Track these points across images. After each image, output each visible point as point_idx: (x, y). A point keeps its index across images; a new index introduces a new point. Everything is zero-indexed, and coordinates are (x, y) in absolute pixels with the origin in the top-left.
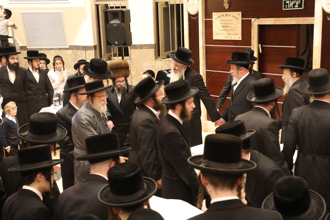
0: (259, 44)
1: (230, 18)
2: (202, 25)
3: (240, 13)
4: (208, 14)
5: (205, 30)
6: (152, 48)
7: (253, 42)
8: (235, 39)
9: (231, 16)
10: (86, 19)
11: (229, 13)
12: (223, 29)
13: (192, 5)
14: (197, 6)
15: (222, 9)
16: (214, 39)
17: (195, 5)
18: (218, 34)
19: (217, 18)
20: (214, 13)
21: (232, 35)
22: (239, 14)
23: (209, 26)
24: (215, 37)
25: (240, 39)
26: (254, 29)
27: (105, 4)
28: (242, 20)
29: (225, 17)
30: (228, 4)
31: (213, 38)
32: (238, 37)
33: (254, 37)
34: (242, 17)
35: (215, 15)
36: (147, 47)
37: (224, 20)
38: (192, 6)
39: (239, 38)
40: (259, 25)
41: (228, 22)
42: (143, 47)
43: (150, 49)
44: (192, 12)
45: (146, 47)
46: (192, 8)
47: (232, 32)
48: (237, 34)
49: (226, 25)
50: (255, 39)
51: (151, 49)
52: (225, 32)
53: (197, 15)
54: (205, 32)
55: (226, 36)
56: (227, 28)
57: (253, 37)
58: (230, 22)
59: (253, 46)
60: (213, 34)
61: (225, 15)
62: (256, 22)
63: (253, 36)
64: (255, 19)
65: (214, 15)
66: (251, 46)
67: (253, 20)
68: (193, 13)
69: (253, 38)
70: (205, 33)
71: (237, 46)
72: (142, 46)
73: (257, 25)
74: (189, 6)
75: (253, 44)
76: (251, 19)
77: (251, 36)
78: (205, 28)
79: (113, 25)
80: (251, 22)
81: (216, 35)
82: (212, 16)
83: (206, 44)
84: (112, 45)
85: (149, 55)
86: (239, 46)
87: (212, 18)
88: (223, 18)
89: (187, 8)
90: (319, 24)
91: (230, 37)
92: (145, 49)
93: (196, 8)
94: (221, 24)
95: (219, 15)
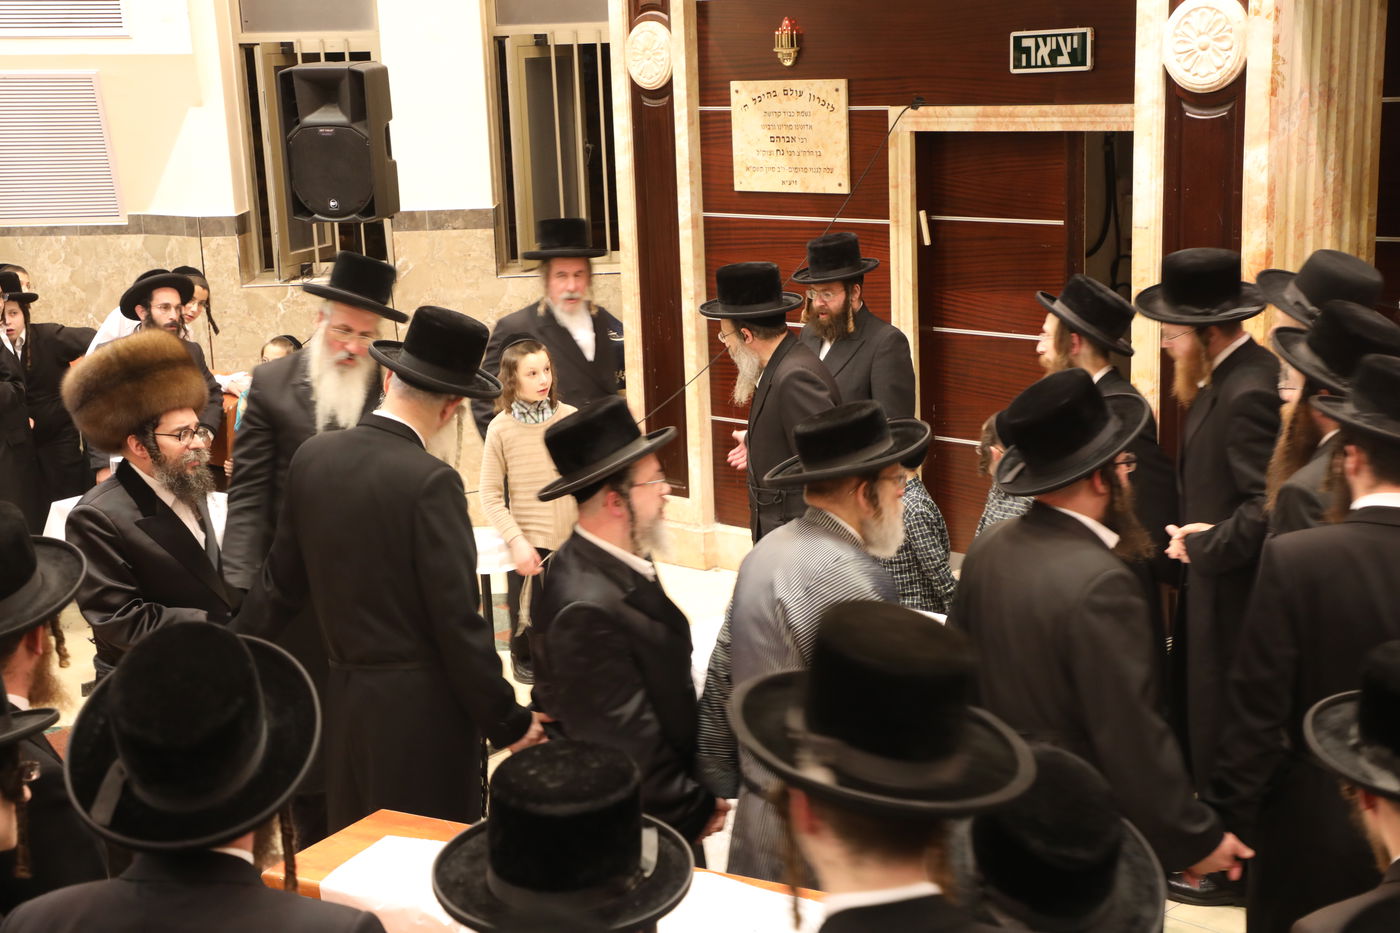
0: (919, 209)
1: (802, 104)
2: (689, 134)
3: (842, 84)
4: (711, 88)
5: (702, 153)
6: (485, 227)
7: (897, 204)
8: (824, 189)
9: (806, 95)
10: (200, 104)
11: (796, 84)
12: (774, 147)
13: (644, 51)
14: (665, 55)
15: (765, 68)
16: (738, 188)
17: (660, 51)
18: (755, 169)
19: (750, 103)
20: (734, 85)
21: (810, 173)
22: (837, 90)
23: (715, 134)
24: (745, 181)
25: (845, 190)
26: (897, 148)
27: (282, 44)
28: (851, 114)
29: (780, 101)
30: (792, 46)
31: (733, 185)
32: (836, 181)
33: (900, 180)
34: (850, 102)
35: (741, 92)
36: (460, 220)
37: (778, 114)
38: (647, 52)
39: (840, 185)
40: (916, 133)
41: (792, 121)
42: (446, 221)
43: (476, 228)
44: (645, 80)
45: (459, 222)
46: (646, 62)
47: (809, 162)
48: (830, 170)
49: (784, 133)
50: (903, 192)
51: (479, 231)
52: (781, 161)
53: (667, 90)
54: (703, 159)
55: (788, 176)
56: (790, 147)
57: (897, 182)
58: (803, 120)
59: (897, 217)
60: (736, 168)
61: (780, 92)
62: (905, 123)
63: (897, 178)
64: (901, 109)
65: (737, 92)
66: (887, 217)
67: (894, 112)
68: (650, 81)
69: (897, 187)
70: (700, 166)
71: (831, 220)
72: (443, 217)
73: (911, 132)
74: (634, 54)
75: (897, 212)
77: (887, 178)
78: (703, 145)
79: (317, 131)
80: (887, 122)
81: (748, 173)
82: (729, 94)
83: (705, 210)
84: (316, 216)
85: (473, 254)
86: (838, 220)
87: (729, 105)
88: (772, 104)
89: (625, 63)
90: (1151, 134)
91: (803, 182)
92: (455, 229)
93: (662, 60)
94: (766, 130)
95: (756, 90)
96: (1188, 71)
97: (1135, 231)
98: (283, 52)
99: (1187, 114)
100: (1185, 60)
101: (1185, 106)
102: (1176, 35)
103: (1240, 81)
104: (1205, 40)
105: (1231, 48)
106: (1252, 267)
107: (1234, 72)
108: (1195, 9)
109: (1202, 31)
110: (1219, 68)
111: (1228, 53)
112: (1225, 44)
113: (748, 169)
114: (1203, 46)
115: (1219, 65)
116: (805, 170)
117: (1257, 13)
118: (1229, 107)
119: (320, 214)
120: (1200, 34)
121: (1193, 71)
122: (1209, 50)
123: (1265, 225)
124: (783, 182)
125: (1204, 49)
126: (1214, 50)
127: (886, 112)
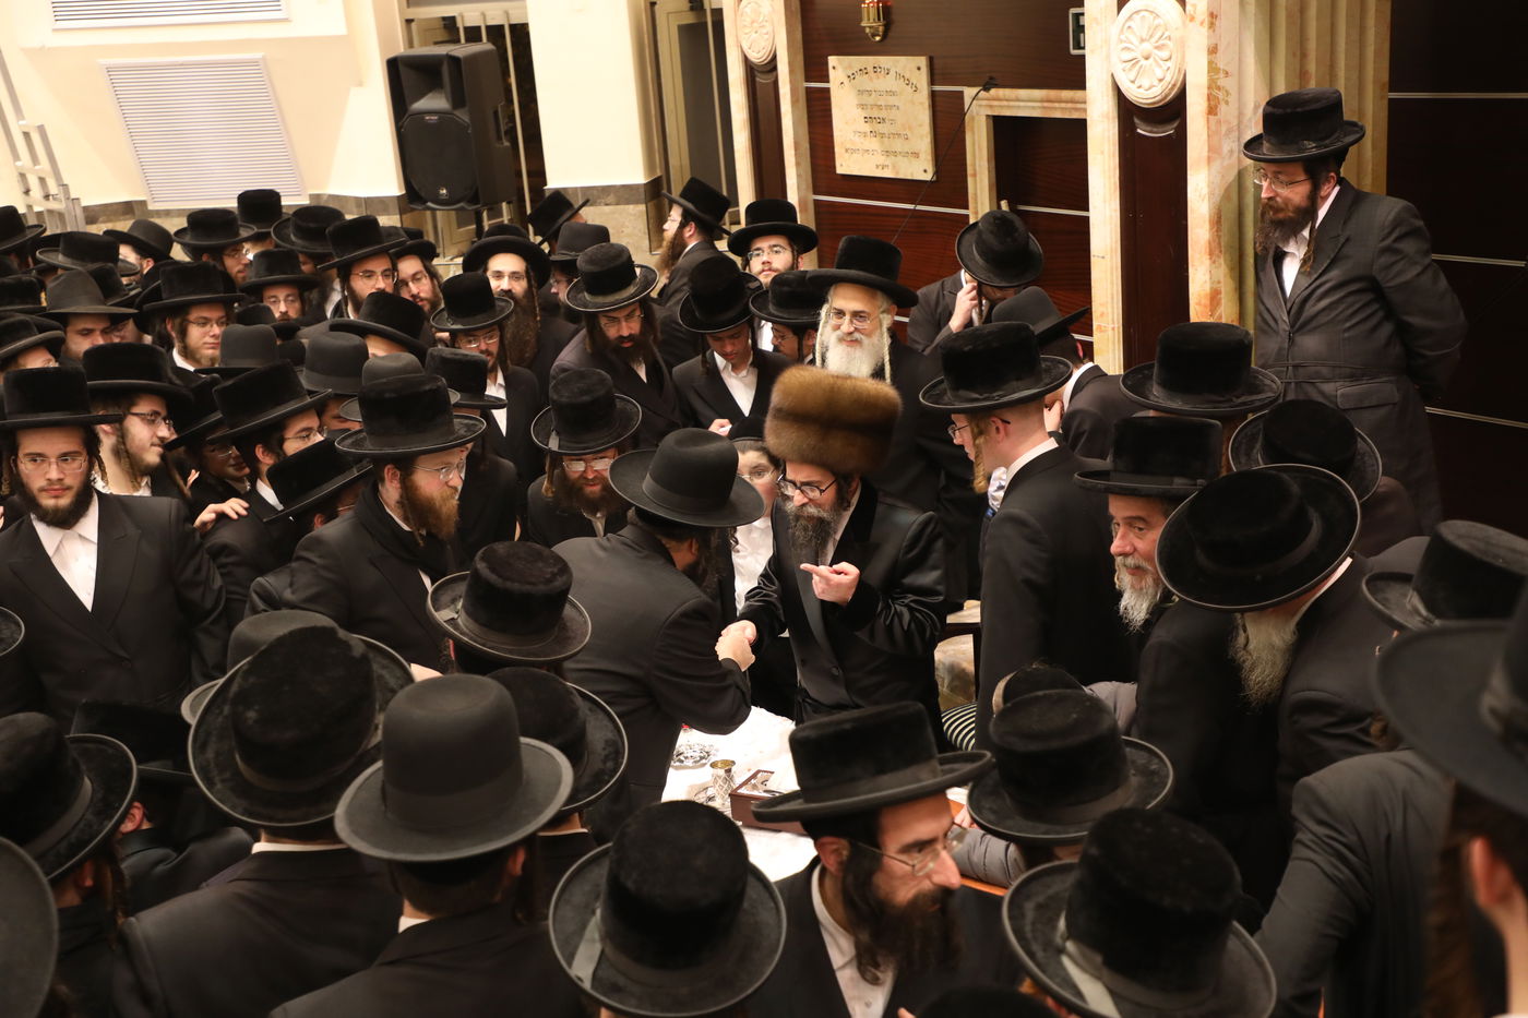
0: (999, 199)
1: (889, 83)
2: (793, 112)
3: (922, 61)
4: (814, 67)
5: (810, 133)
6: (637, 202)
7: (976, 194)
8: (912, 175)
9: (892, 73)
11: (884, 61)
12: (867, 128)
13: (753, 22)
14: (769, 28)
15: (853, 43)
16: (839, 171)
17: (764, 23)
18: (854, 151)
19: (846, 81)
20: (832, 60)
21: (899, 158)
22: (919, 69)
23: (818, 110)
24: (846, 165)
25: (928, 177)
26: (973, 133)
27: (444, 19)
28: (933, 95)
29: (871, 79)
30: (879, 19)
31: (834, 167)
32: (920, 169)
33: (977, 168)
34: (932, 81)
35: (839, 67)
36: (612, 195)
37: (869, 92)
38: (755, 25)
39: (925, 171)
40: (994, 117)
41: (881, 102)
42: (599, 198)
43: (628, 203)
44: (755, 55)
45: (611, 198)
46: (754, 35)
47: (898, 145)
48: (916, 155)
49: (875, 114)
50: (981, 180)
51: (631, 207)
52: (873, 144)
53: (771, 66)
54: (811, 139)
55: (881, 159)
56: (881, 128)
57: (975, 170)
58: (892, 100)
59: (976, 208)
60: (837, 150)
61: (870, 69)
62: (982, 106)
63: (974, 165)
64: (975, 90)
65: (834, 68)
66: (967, 208)
67: (969, 92)
68: (758, 56)
69: (975, 175)
70: (808, 146)
71: (911, 207)
72: (595, 192)
73: (988, 116)
74: (745, 26)
75: (976, 203)
76: (962, 92)
77: (965, 164)
78: (811, 124)
79: (423, 118)
80: (963, 104)
81: (847, 155)
82: (827, 70)
83: (815, 193)
84: (429, 204)
85: (626, 231)
86: (919, 207)
87: (828, 82)
88: (864, 82)
89: (737, 36)
90: (1102, 153)
91: (894, 167)
92: (607, 205)
93: (767, 34)
94: (860, 110)
95: (850, 67)
96: (1133, 82)
97: (1093, 260)
98: (445, 27)
99: (1139, 131)
100: (1130, 70)
101: (1136, 121)
102: (1121, 41)
103: (1181, 97)
104: (1147, 47)
105: (1170, 58)
106: (1197, 307)
107: (1174, 85)
108: (1137, 12)
109: (1144, 37)
110: (1161, 80)
111: (1169, 64)
112: (1165, 54)
113: (847, 150)
114: (1145, 54)
115: (1161, 77)
116: (895, 153)
117: (1192, 19)
118: (1175, 125)
119: (433, 202)
120: (1142, 40)
121: (1137, 83)
122: (1151, 60)
123: (1208, 262)
124: (877, 166)
125: (1147, 58)
126: (1155, 59)
127: (961, 93)
